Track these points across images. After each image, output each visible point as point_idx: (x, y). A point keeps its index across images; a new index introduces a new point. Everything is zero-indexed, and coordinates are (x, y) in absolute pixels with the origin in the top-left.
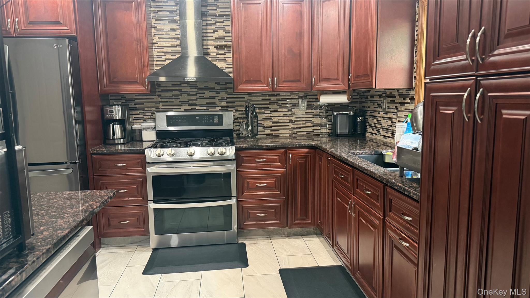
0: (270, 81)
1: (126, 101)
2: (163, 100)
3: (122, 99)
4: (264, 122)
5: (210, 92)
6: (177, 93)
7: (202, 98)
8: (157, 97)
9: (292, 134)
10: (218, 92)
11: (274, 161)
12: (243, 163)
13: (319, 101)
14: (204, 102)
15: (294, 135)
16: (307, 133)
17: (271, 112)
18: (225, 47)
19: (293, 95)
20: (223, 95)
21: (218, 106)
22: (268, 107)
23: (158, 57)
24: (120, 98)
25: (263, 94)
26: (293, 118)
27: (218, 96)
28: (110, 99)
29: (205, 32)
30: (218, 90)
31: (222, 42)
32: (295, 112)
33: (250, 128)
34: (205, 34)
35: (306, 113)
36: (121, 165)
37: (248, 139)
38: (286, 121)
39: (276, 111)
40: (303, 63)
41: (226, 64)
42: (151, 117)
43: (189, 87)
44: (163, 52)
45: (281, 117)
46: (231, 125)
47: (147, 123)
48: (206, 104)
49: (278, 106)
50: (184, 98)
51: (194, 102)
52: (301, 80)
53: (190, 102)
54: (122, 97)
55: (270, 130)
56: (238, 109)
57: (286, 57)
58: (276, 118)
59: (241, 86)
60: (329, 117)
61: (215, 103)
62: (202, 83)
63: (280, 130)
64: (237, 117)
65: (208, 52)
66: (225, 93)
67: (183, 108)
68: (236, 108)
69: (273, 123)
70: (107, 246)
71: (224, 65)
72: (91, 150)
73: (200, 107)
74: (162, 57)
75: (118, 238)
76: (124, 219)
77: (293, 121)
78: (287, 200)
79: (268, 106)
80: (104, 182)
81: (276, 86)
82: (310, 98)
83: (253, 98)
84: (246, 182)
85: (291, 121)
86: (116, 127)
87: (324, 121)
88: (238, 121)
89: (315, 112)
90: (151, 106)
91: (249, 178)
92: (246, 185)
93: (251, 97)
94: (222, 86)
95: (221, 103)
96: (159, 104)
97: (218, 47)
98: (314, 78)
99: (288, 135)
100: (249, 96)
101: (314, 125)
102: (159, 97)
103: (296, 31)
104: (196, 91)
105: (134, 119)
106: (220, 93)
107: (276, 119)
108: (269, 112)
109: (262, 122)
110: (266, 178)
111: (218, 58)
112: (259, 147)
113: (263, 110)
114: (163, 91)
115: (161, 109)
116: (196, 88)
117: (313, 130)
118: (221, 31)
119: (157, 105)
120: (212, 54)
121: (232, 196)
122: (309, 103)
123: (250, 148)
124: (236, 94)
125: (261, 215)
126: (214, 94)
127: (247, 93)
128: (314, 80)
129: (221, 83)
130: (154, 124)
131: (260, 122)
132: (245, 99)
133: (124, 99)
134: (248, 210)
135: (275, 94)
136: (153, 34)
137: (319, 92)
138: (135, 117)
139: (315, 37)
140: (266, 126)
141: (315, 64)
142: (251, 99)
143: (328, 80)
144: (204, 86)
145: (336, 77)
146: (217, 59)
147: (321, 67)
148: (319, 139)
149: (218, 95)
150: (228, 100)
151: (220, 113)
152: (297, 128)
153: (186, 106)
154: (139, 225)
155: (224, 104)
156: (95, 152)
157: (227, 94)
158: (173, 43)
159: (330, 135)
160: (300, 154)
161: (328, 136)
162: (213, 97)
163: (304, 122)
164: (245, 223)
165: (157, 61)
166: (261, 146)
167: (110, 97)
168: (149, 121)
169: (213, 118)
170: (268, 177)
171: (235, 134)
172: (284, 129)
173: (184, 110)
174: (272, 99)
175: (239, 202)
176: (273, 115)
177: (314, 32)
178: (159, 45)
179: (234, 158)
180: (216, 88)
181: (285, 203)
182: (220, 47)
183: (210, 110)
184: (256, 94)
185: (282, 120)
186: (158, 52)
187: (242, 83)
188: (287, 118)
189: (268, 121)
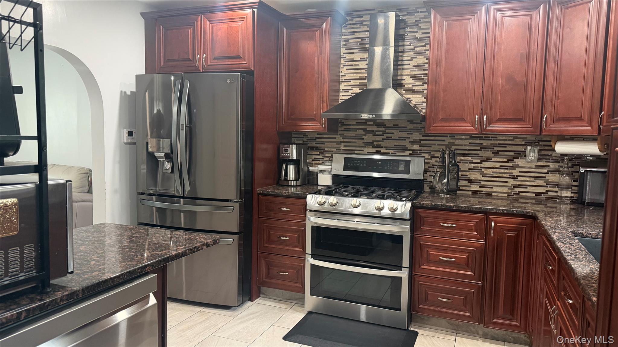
0: (477, 119)
1: (307, 140)
2: (345, 140)
3: (303, 138)
4: (471, 174)
5: (399, 132)
6: (361, 132)
7: (389, 138)
8: (339, 136)
9: (512, 194)
10: (410, 132)
11: (469, 229)
12: (423, 225)
13: (554, 150)
14: (392, 144)
15: (514, 196)
16: (536, 195)
17: (481, 161)
18: (424, 77)
19: (518, 140)
20: (416, 136)
21: (409, 150)
22: (479, 154)
23: (344, 92)
24: (302, 136)
25: (471, 137)
26: (516, 172)
27: (410, 138)
28: (292, 136)
29: (400, 59)
30: (410, 129)
31: (421, 70)
32: (518, 163)
33: (445, 181)
34: (400, 62)
35: (536, 166)
36: (286, 209)
37: (442, 195)
38: (503, 174)
39: (489, 160)
40: (529, 96)
41: (424, 98)
42: (330, 159)
43: (376, 125)
44: (350, 85)
45: (497, 170)
46: (420, 174)
47: (325, 165)
48: (393, 146)
49: (493, 153)
50: (368, 138)
51: (380, 143)
52: (525, 119)
53: (375, 143)
54: (304, 136)
55: (478, 186)
56: (434, 155)
57: (502, 87)
58: (489, 170)
59: (435, 125)
60: (574, 174)
61: (405, 146)
62: (392, 121)
63: (493, 187)
64: (433, 165)
65: (402, 84)
66: (419, 133)
67: (366, 150)
68: (432, 153)
69: (483, 176)
70: (265, 296)
71: (420, 99)
72: (258, 190)
73: (386, 149)
74: (348, 92)
75: (277, 290)
76: (283, 270)
77: (514, 176)
78: (483, 286)
79: (478, 152)
80: (268, 226)
81: (485, 126)
82: (544, 145)
83: (457, 141)
84: (426, 251)
85: (511, 176)
86: (290, 167)
87: (566, 180)
88: (433, 170)
89: (552, 165)
90: (332, 146)
91: (430, 246)
92: (425, 256)
93: (454, 140)
94: (415, 125)
95: (413, 146)
96: (341, 144)
97: (415, 77)
98: (545, 116)
99: (506, 195)
100: (451, 139)
101: (549, 184)
102: (341, 136)
103: (521, 52)
104: (384, 131)
105: (313, 160)
106: (412, 134)
107: (489, 172)
108: (479, 161)
109: (467, 174)
110: (455, 251)
111: (414, 90)
112: (447, 207)
113: (470, 158)
114: (347, 130)
115: (342, 150)
116: (383, 127)
117: (546, 191)
118: (421, 58)
119: (339, 146)
120: (406, 86)
121: (403, 266)
122: (543, 152)
123: (433, 207)
124: (434, 135)
125: (445, 300)
126: (404, 135)
127: (448, 135)
128: (544, 119)
129: (414, 122)
130: (330, 167)
131: (465, 174)
132: (446, 143)
133: (305, 138)
134: (427, 290)
135: (489, 137)
136: (341, 66)
137: (554, 136)
138: (314, 158)
139: (552, 59)
140: (473, 180)
141: (548, 97)
142: (454, 143)
143: (567, 119)
144: (394, 125)
145: (580, 116)
146: (412, 92)
147: (557, 101)
148: (555, 205)
149: (410, 136)
150: (422, 142)
151: (408, 158)
152: (520, 186)
153: (370, 148)
154: (298, 279)
155: (416, 147)
156: (262, 192)
157: (421, 135)
158: (362, 75)
159: (573, 201)
160: (510, 224)
161: (571, 201)
162: (404, 139)
163: (532, 179)
164: (421, 306)
165: (343, 96)
166: (449, 207)
167: (292, 135)
168: (327, 162)
169: (398, 164)
170: (458, 250)
171: (428, 187)
172: (500, 186)
173: (368, 152)
174: (484, 144)
175: (415, 276)
176: (484, 165)
177: (550, 51)
178: (347, 77)
179: (408, 217)
180: (408, 128)
181: (481, 290)
182: (417, 77)
183: (398, 154)
184: (461, 136)
185: (497, 173)
186: (345, 86)
187: (437, 122)
188: (506, 171)
189: (476, 173)
